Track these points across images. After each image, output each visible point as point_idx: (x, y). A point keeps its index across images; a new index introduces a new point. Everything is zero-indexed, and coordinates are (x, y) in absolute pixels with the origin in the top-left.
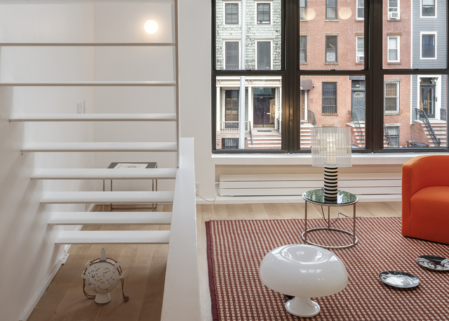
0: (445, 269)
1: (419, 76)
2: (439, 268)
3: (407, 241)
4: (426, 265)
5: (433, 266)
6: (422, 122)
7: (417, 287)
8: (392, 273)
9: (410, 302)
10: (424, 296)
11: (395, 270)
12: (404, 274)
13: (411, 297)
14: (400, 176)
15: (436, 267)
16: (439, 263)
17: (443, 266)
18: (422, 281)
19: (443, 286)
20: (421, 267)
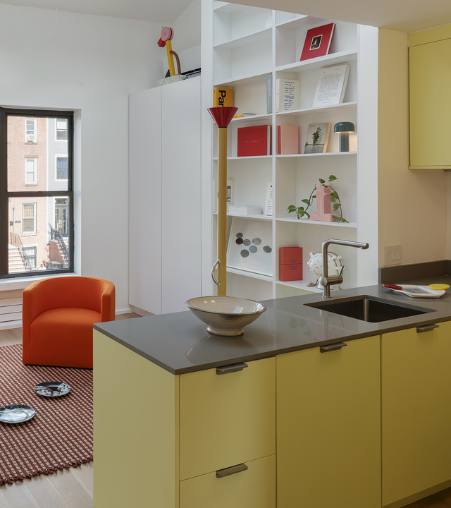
0: (61, 394)
1: (54, 198)
2: (56, 394)
3: (27, 370)
4: (43, 393)
5: (50, 393)
6: (57, 241)
7: (33, 419)
8: (9, 408)
9: (24, 438)
10: (38, 428)
11: (12, 403)
12: (20, 406)
13: (26, 432)
14: (21, 301)
15: (52, 393)
16: (55, 389)
17: (60, 391)
18: (38, 412)
19: (58, 413)
20: (38, 395)
